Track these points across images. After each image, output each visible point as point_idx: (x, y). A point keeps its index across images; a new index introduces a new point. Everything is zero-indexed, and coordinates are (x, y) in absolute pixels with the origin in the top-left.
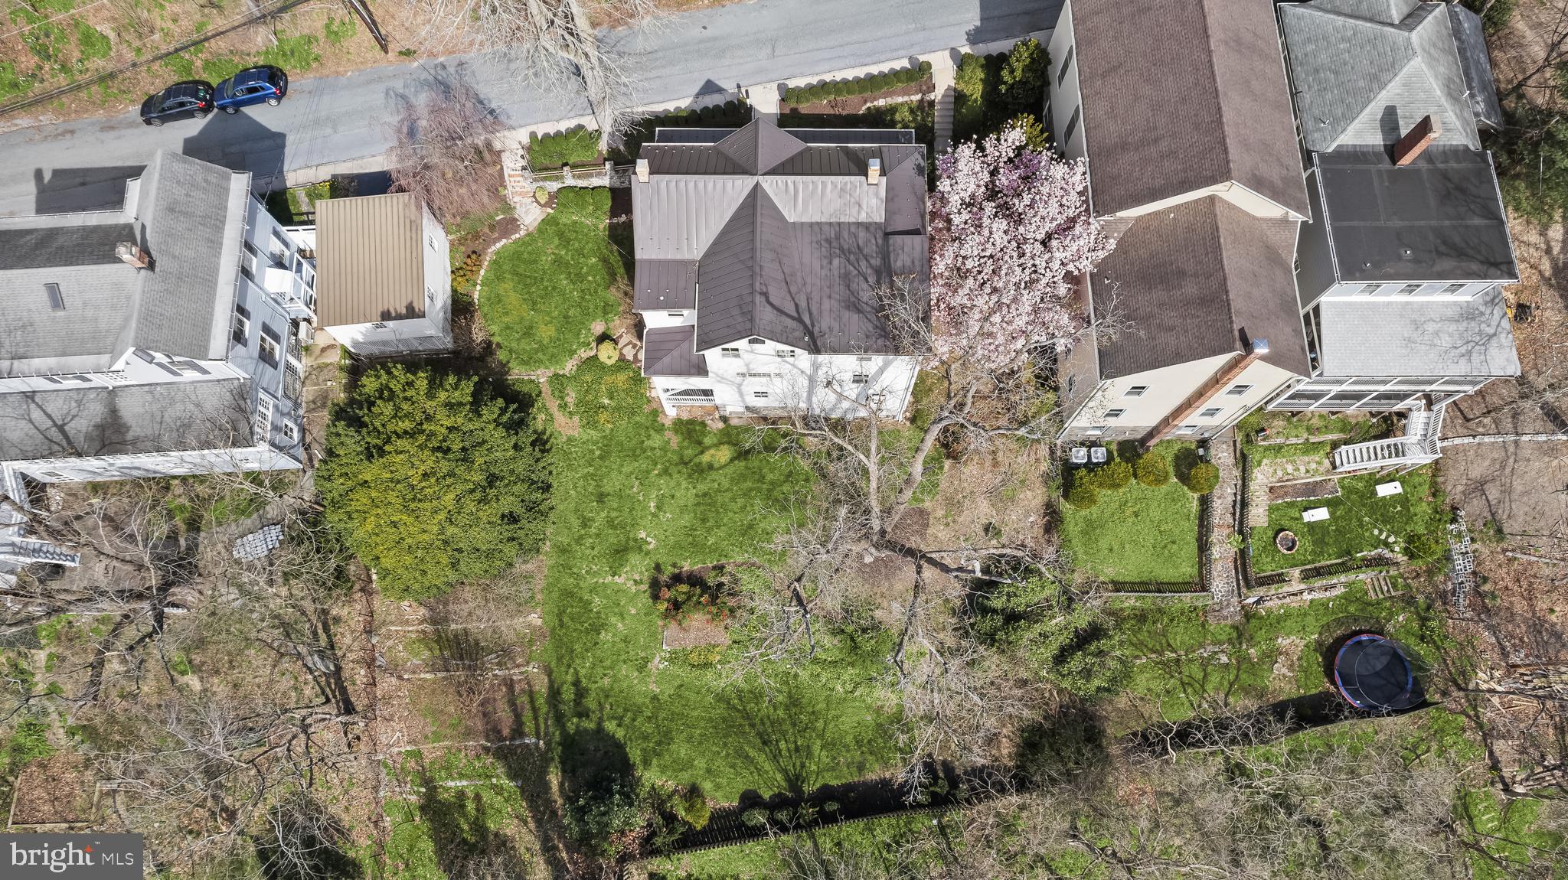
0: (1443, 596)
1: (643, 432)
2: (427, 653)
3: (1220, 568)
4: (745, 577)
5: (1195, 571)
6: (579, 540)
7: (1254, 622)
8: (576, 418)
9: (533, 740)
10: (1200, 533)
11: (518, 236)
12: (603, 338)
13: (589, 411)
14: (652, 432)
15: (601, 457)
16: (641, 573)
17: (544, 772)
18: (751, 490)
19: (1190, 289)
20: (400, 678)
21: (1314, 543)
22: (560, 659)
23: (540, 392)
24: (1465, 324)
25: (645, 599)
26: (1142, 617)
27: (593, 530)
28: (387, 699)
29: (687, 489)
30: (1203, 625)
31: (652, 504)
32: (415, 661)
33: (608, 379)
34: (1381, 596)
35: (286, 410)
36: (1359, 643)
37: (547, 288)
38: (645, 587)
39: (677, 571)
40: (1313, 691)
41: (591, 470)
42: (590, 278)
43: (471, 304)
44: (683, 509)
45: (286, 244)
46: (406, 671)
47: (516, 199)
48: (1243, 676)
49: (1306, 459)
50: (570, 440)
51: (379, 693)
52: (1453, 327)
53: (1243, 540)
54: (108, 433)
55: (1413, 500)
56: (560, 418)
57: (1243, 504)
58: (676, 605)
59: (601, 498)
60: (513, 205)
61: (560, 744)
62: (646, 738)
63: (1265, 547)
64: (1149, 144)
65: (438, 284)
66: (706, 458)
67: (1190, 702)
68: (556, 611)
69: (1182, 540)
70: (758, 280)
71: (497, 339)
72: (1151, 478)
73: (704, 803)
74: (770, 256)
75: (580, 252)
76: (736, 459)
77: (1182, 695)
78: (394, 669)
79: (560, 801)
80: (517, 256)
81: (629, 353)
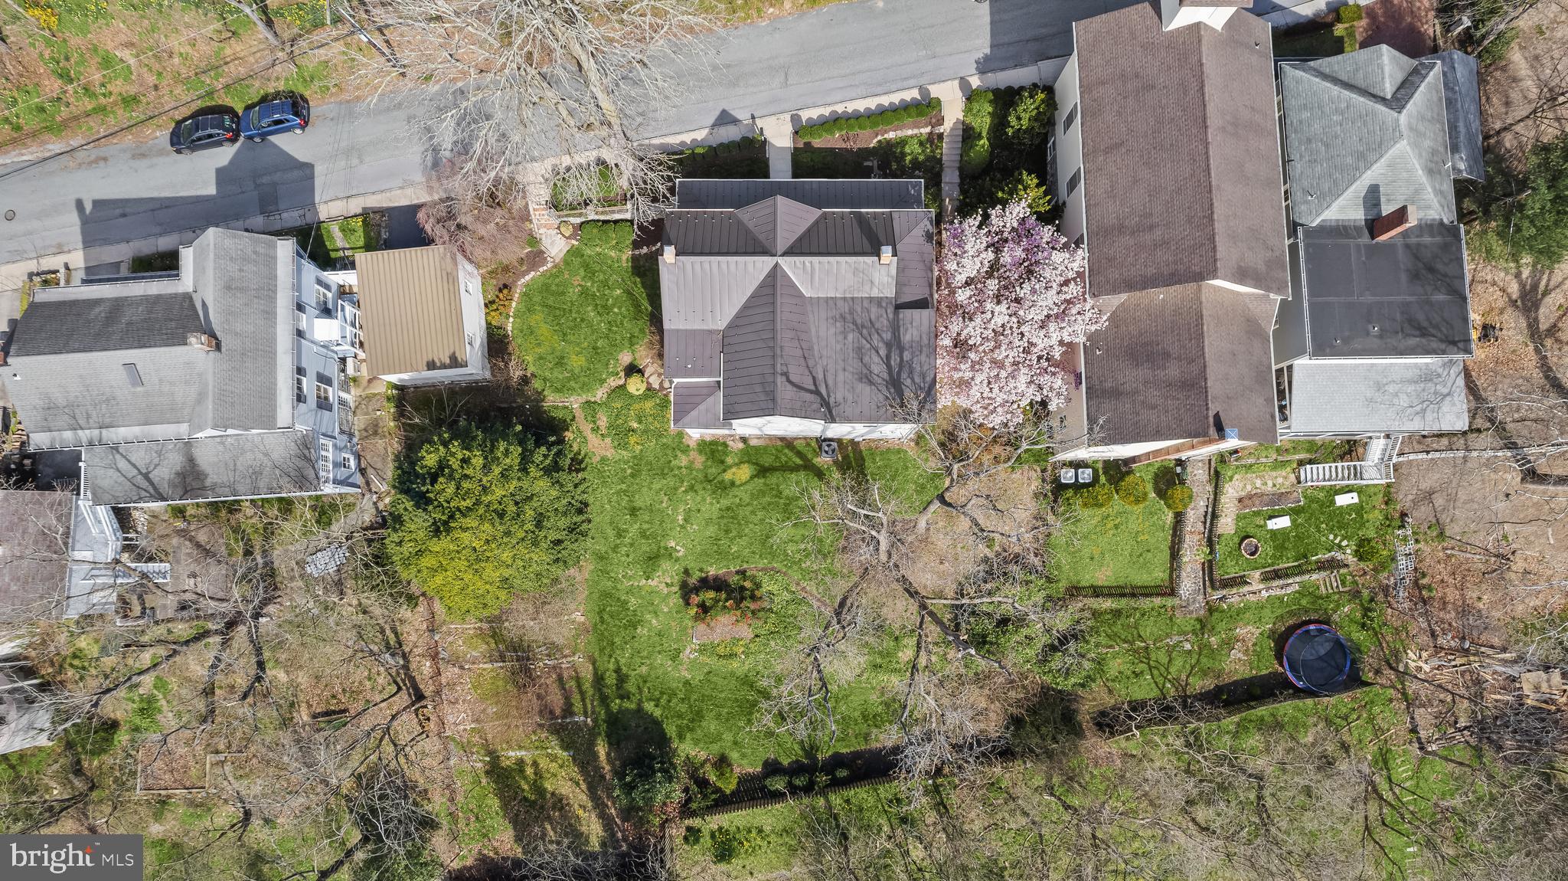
0: (1386, 589)
1: (669, 452)
2: (485, 646)
3: (1189, 570)
4: (765, 580)
5: (1166, 576)
6: (615, 548)
7: (1216, 615)
8: (608, 440)
9: (582, 718)
10: (1173, 541)
11: (545, 268)
12: (632, 370)
13: (620, 433)
14: (679, 453)
15: (633, 475)
16: (672, 577)
17: (592, 744)
18: (769, 504)
19: (1173, 371)
20: (462, 668)
21: (1275, 548)
22: (602, 650)
23: (574, 417)
24: (1422, 385)
25: (676, 600)
26: (1117, 613)
27: (627, 540)
28: (451, 685)
29: (711, 504)
30: (1171, 619)
31: (680, 518)
32: (474, 653)
33: (637, 406)
34: (1331, 591)
35: (343, 445)
36: (1308, 632)
37: (575, 319)
38: (676, 589)
39: (703, 575)
40: (1264, 672)
41: (624, 486)
42: (616, 310)
43: (506, 336)
44: (709, 521)
45: (328, 287)
46: (466, 662)
47: (542, 231)
48: (1204, 660)
49: (1274, 474)
50: (603, 459)
51: (444, 681)
52: (1411, 388)
53: (1211, 553)
54: (188, 480)
55: (1367, 507)
56: (594, 440)
57: (1213, 515)
58: (704, 608)
59: (634, 511)
60: (538, 236)
61: (605, 721)
62: (680, 716)
63: (1230, 552)
64: (1143, 231)
65: (474, 323)
66: (728, 476)
67: (1156, 683)
68: (597, 609)
69: (1157, 548)
70: (779, 361)
71: (531, 369)
72: (1132, 498)
73: (732, 770)
74: (789, 334)
75: (605, 284)
76: (755, 476)
77: (1149, 677)
78: (456, 661)
79: (608, 768)
80: (545, 288)
81: (655, 382)
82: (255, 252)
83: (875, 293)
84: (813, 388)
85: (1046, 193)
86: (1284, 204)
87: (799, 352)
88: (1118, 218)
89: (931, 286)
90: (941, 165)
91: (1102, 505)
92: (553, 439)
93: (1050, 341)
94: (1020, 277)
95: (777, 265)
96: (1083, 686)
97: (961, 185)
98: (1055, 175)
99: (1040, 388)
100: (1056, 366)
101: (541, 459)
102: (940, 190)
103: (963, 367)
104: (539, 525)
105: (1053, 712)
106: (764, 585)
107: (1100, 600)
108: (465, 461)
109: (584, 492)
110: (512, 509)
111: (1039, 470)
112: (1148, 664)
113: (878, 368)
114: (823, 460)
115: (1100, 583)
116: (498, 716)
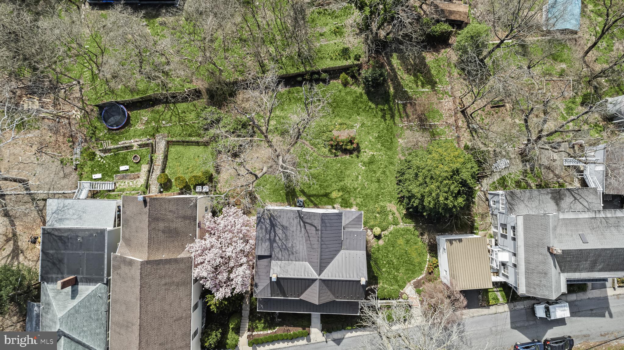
0: (86, 141)
1: (364, 204)
2: (438, 130)
3: (161, 151)
4: (327, 153)
5: (170, 149)
6: (386, 167)
7: (152, 134)
8: (388, 209)
9: (399, 102)
10: (166, 162)
11: (414, 281)
12: (378, 237)
13: (383, 212)
14: (360, 203)
15: (379, 195)
16: (364, 155)
17: (396, 93)
18: (324, 182)
19: (161, 225)
20: (446, 123)
21: (126, 158)
22: (391, 128)
23: (402, 219)
24: (63, 217)
25: (362, 146)
26: (190, 135)
27: (381, 170)
28: (451, 116)
29: (347, 183)
30: (169, 133)
31: (360, 178)
32: (442, 128)
33: (377, 223)
34: (107, 141)
35: (496, 210)
36: (117, 126)
37: (401, 259)
38: (362, 151)
39: (351, 155)
40: (135, 112)
41: (382, 191)
42: (385, 262)
43: (430, 253)
44: (349, 176)
45: (503, 275)
46: (445, 125)
47: (415, 296)
48: (158, 117)
49: (124, 187)
50: (390, 202)
51: (453, 118)
52: (68, 216)
53: (152, 157)
54: (558, 196)
55: (89, 173)
56: (394, 209)
57: (150, 172)
58: (351, 142)
59: (379, 181)
60: (417, 294)
61: (390, 101)
62: (361, 102)
63: (144, 157)
64: (169, 283)
65: (443, 258)
67: (177, 109)
68: (393, 144)
69: (173, 160)
70: (319, 235)
71: (419, 239)
72: (181, 179)
73: (342, 81)
74: (315, 246)
75: (389, 273)
76: (330, 193)
77: (180, 111)
78: (449, 125)
79: (389, 83)
80: (414, 272)
81: (369, 232)
82: (535, 289)
83: (279, 262)
84: (306, 224)
85: (207, 302)
86: (111, 293)
87: (311, 239)
88: (179, 289)
89: (256, 265)
90: (249, 318)
91: (193, 177)
92: (411, 210)
93: (209, 240)
94: (220, 267)
95: (319, 275)
96: (205, 108)
97: (241, 309)
98: (203, 312)
99: (215, 222)
100: (208, 231)
101: (416, 201)
102: (250, 307)
103: (245, 231)
104: (417, 175)
105: (217, 99)
106: (327, 151)
107: (196, 140)
108: (446, 199)
109: (398, 189)
110: (428, 180)
111: (217, 191)
112: (179, 116)
113: (279, 232)
114: (302, 199)
115: (196, 147)
116: (433, 104)
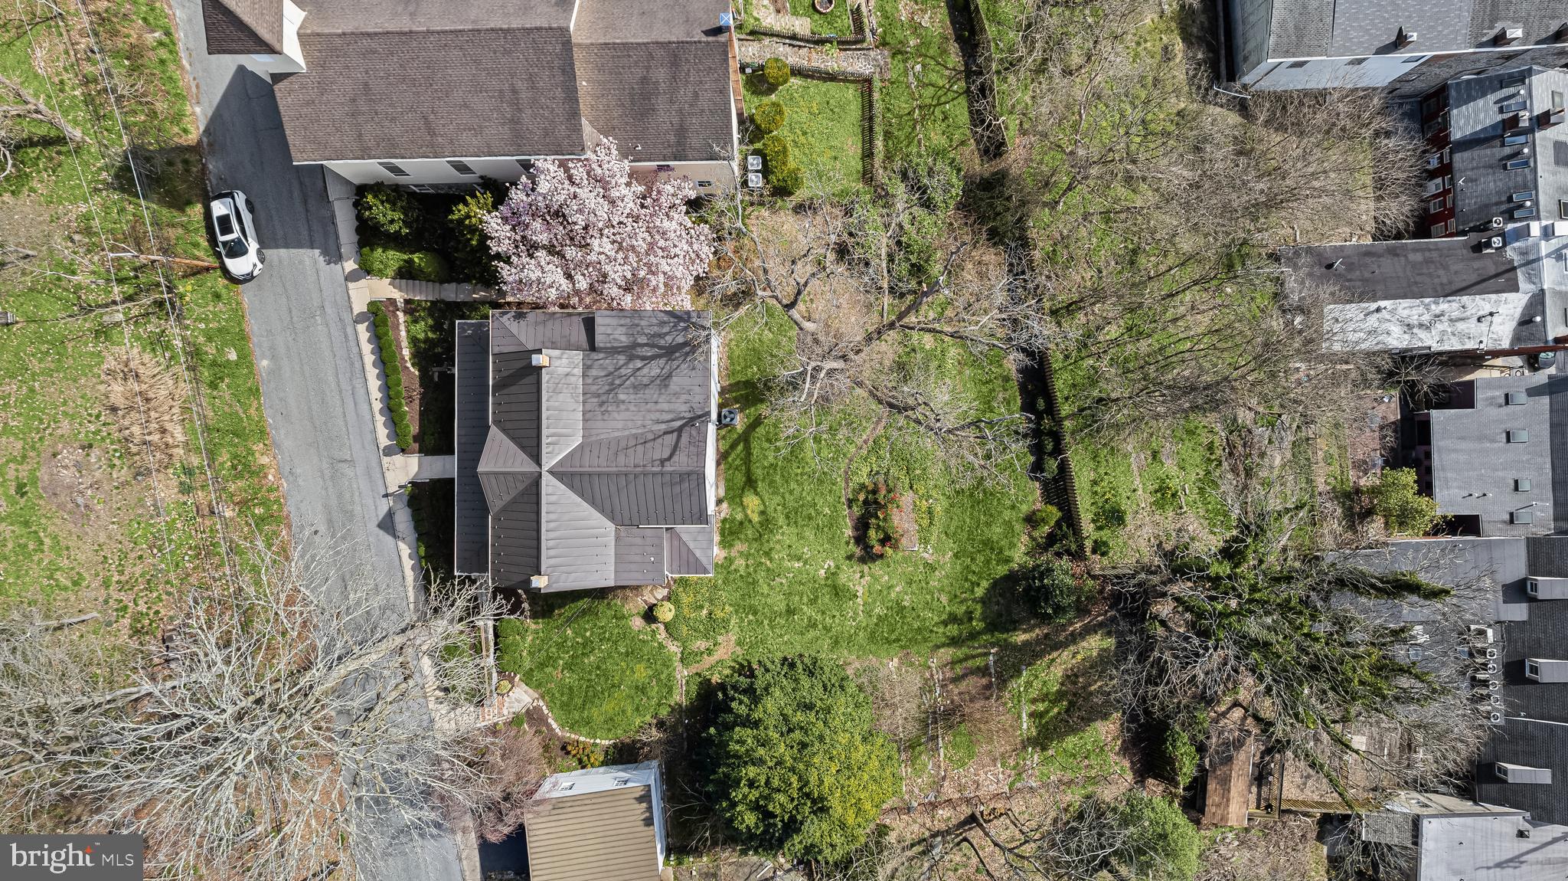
1: (732, 577)
2: (923, 756)
3: (845, 64)
4: (857, 479)
5: (852, 86)
6: (827, 629)
7: (888, 39)
8: (720, 639)
9: (991, 658)
10: (819, 79)
11: (544, 708)
12: (649, 616)
13: (713, 626)
14: (733, 567)
15: (755, 613)
16: (854, 572)
17: (1015, 647)
18: (783, 476)
19: (661, 74)
20: (944, 779)
22: (925, 640)
23: (697, 674)
25: (877, 568)
26: (888, 135)
27: (819, 617)
28: (961, 788)
29: (783, 534)
30: (893, 83)
31: (796, 565)
32: (930, 767)
33: (686, 611)
37: (597, 675)
38: (866, 568)
39: (852, 541)
41: (766, 622)
42: (588, 634)
43: (615, 746)
44: (800, 536)
46: (938, 774)
47: (506, 712)
48: (931, 52)
50: (739, 643)
51: (957, 796)
53: (831, 43)
56: (720, 654)
57: (792, 38)
58: (886, 540)
59: (790, 612)
60: (511, 716)
61: (993, 635)
62: (988, 562)
63: (829, 23)
64: (517, 99)
65: (603, 780)
66: (756, 518)
67: (953, 99)
68: (886, 646)
69: (825, 95)
70: (649, 468)
71: (648, 719)
72: (778, 117)
73: (1038, 510)
74: (621, 459)
75: (560, 646)
76: (755, 490)
77: (947, 106)
78: (937, 784)
79: (1037, 631)
80: (565, 707)
81: (661, 593)
83: (578, 371)
84: (675, 434)
85: (474, 196)
87: (640, 448)
88: (503, 124)
89: (570, 315)
90: (438, 301)
91: (785, 147)
92: (720, 695)
93: (627, 194)
94: (562, 223)
95: (550, 472)
96: (959, 170)
97: (459, 281)
98: (450, 186)
99: (673, 206)
100: (650, 190)
101: (743, 707)
102: (465, 303)
103: (654, 283)
104: (809, 707)
105: (982, 200)
106: (862, 481)
107: (876, 151)
108: (751, 784)
109: (773, 662)
110: (797, 735)
111: (751, 209)
112: (935, 106)
113: (655, 369)
114: (740, 422)
115: (860, 151)
116: (990, 741)
